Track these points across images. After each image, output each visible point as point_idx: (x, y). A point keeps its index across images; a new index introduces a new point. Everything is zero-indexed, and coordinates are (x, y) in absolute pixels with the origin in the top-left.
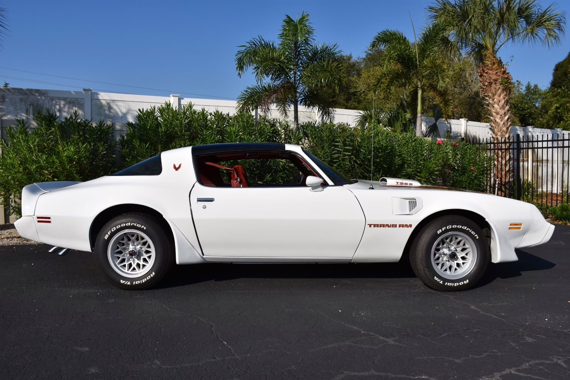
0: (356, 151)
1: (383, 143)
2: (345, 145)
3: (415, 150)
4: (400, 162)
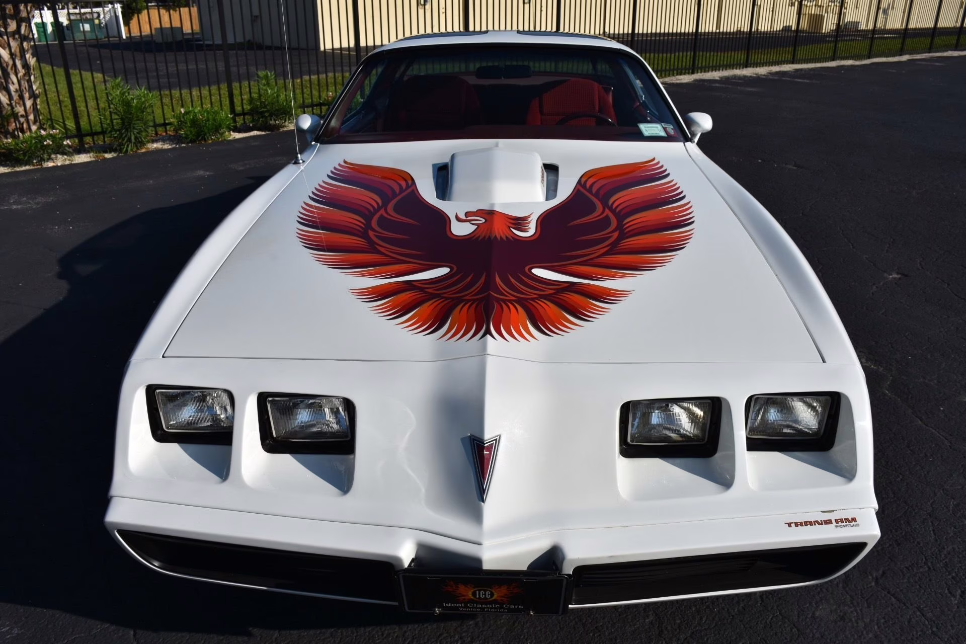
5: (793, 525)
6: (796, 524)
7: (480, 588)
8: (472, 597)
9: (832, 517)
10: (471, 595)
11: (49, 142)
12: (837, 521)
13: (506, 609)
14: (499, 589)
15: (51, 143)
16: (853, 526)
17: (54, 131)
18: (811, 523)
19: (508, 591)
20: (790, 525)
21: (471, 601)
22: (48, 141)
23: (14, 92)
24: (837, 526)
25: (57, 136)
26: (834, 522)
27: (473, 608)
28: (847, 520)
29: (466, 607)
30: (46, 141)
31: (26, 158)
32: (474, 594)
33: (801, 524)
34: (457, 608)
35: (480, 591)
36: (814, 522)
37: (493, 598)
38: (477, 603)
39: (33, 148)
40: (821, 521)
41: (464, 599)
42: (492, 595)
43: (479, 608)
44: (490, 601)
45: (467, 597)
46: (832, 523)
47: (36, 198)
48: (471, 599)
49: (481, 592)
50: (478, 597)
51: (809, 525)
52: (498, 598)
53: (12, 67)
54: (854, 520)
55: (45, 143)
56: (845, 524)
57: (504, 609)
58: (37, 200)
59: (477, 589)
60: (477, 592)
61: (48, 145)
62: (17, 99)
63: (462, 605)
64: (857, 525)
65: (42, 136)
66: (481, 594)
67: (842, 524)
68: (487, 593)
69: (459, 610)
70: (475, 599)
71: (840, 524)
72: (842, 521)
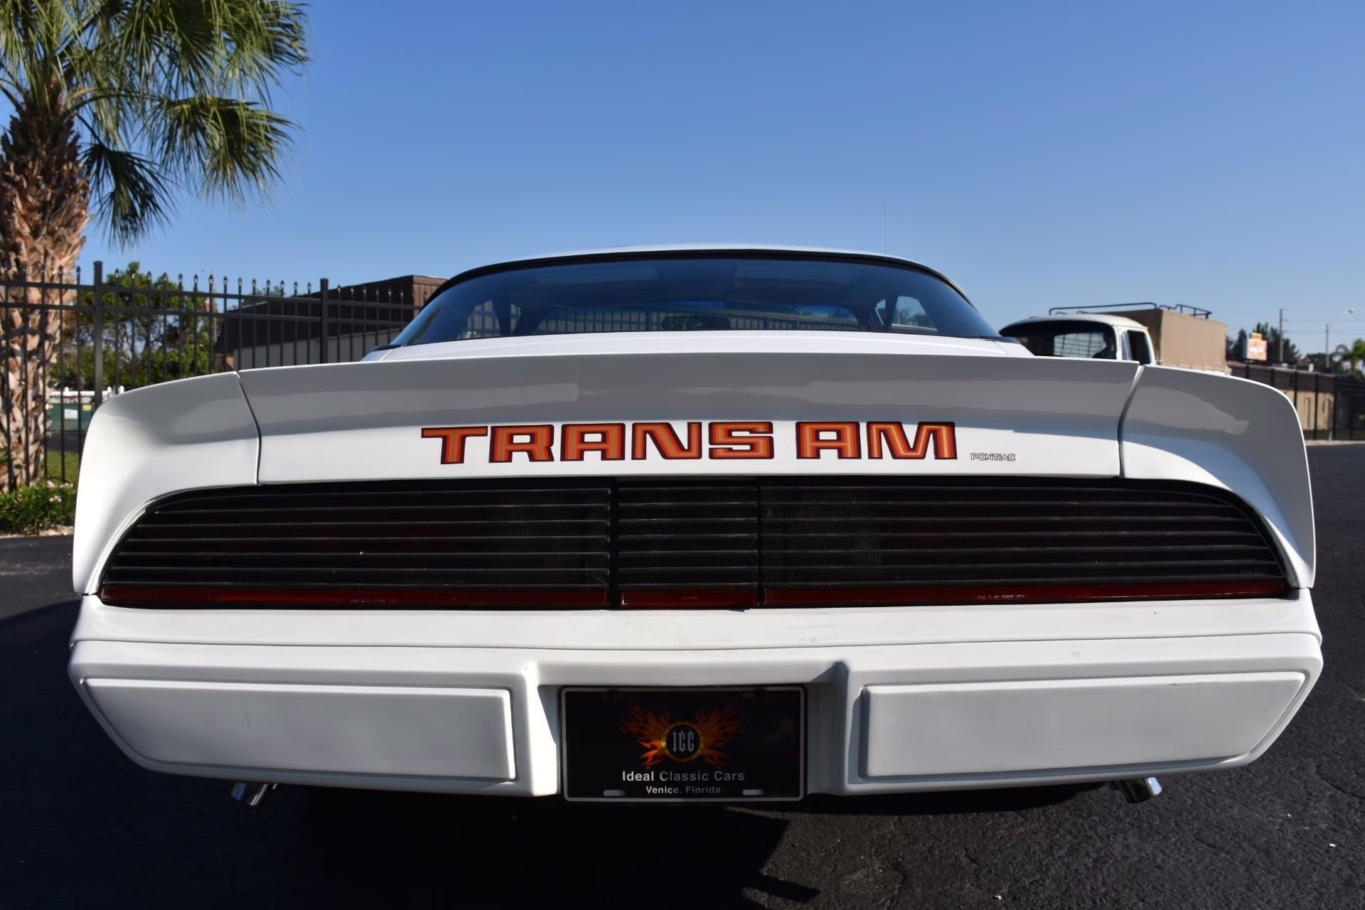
11: (58, 498)
15: (60, 500)
17: (67, 484)
22: (56, 497)
23: (14, 432)
25: (69, 493)
30: (54, 497)
31: (18, 520)
39: (31, 507)
47: (37, 566)
53: (18, 398)
55: (51, 500)
58: (39, 568)
61: (55, 503)
62: (15, 442)
65: (47, 490)
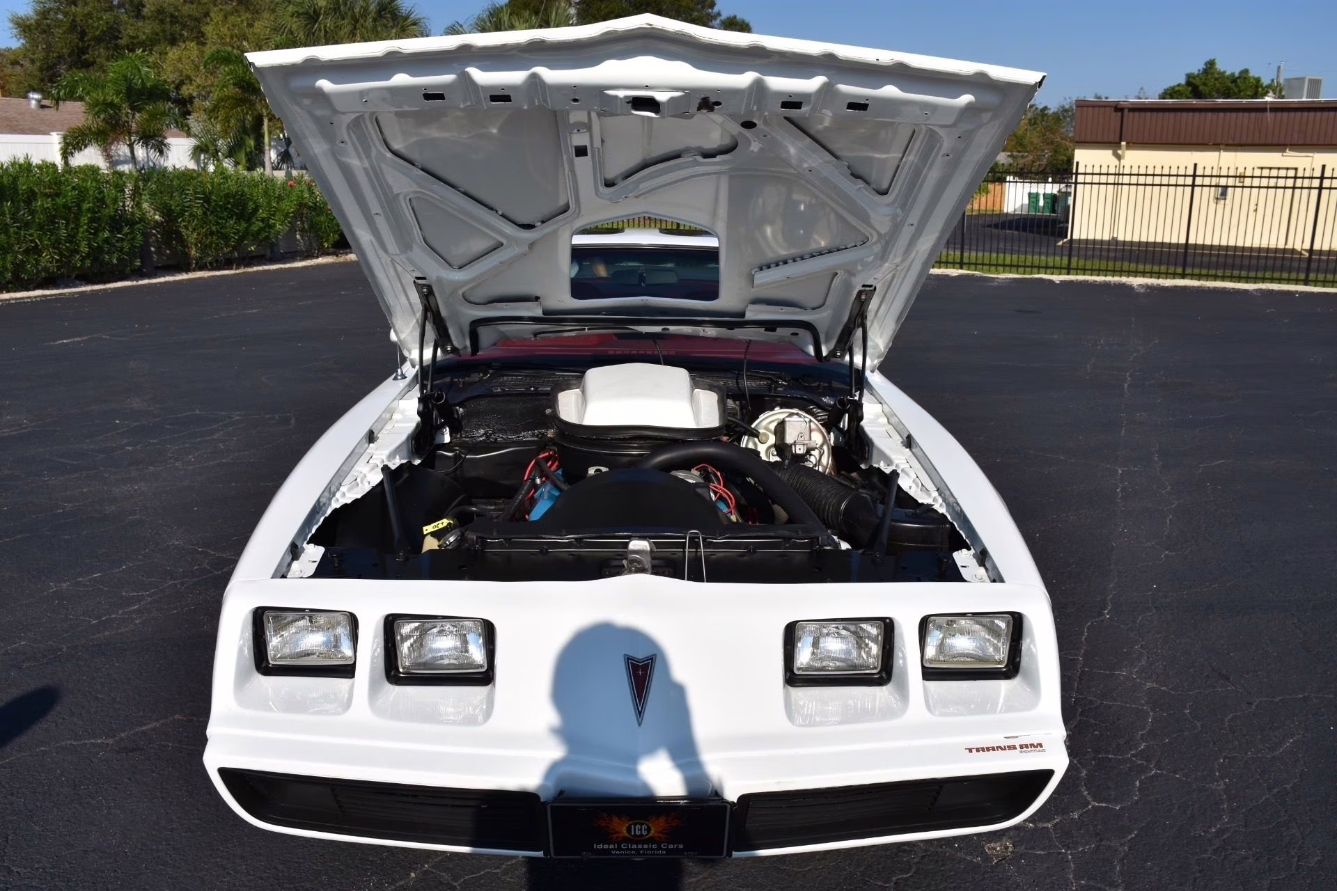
0: (207, 199)
1: (234, 189)
2: (196, 193)
3: (266, 192)
4: (253, 206)
5: (974, 751)
6: (978, 750)
7: (635, 821)
8: (627, 835)
9: (1017, 742)
10: (625, 832)
12: (1021, 747)
13: (664, 850)
14: (657, 822)
16: (1039, 751)
18: (993, 749)
19: (667, 824)
20: (970, 750)
21: (625, 840)
24: (1021, 752)
26: (1018, 747)
27: (628, 849)
28: (1032, 745)
29: (619, 849)
32: (629, 830)
33: (983, 749)
34: (608, 852)
35: (635, 825)
36: (997, 747)
37: (650, 835)
38: (632, 842)
40: (1005, 746)
41: (618, 838)
42: (649, 830)
43: (634, 849)
44: (646, 839)
45: (621, 835)
46: (1016, 749)
48: (626, 837)
49: (637, 827)
50: (633, 833)
51: (991, 751)
52: (656, 835)
54: (1041, 745)
56: (1030, 749)
57: (663, 850)
59: (631, 822)
60: (633, 826)
63: (615, 846)
64: (1044, 751)
66: (637, 830)
67: (1027, 750)
68: (643, 827)
69: (612, 854)
70: (630, 837)
71: (1025, 749)
72: (1027, 746)
